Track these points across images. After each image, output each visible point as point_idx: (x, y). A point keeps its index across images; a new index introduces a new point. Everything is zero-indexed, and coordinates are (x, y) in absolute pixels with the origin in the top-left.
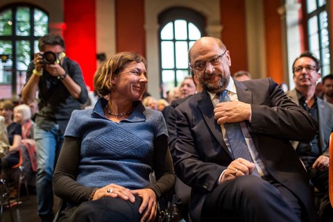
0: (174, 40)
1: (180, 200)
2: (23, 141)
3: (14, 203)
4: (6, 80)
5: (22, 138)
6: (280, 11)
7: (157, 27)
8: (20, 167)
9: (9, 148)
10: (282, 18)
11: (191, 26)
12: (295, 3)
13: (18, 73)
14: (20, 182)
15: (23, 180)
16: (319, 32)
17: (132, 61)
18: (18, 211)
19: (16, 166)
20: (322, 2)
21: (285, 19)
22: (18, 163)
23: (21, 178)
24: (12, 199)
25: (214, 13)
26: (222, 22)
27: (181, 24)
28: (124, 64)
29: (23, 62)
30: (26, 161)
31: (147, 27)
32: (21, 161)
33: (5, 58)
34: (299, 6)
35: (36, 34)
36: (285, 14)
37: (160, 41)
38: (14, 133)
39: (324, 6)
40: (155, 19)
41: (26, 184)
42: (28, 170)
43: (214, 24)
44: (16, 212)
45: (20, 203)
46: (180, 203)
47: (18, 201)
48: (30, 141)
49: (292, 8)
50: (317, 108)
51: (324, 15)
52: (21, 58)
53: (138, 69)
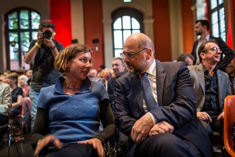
0: (122, 30)
1: (122, 142)
2: (24, 98)
3: (19, 138)
4: (16, 57)
5: (23, 97)
6: (193, 9)
7: (111, 21)
8: (22, 116)
9: (11, 105)
10: (194, 13)
11: (134, 20)
12: (203, 2)
13: (22, 54)
14: (22, 125)
15: (24, 124)
16: (219, 22)
17: (81, 51)
18: (21, 144)
19: (20, 115)
20: (221, 2)
21: (196, 14)
22: (20, 113)
23: (23, 123)
24: (18, 136)
25: (148, 11)
26: (154, 17)
27: (126, 19)
28: (76, 53)
29: (25, 46)
30: (27, 111)
31: (104, 21)
32: (23, 112)
33: (13, 44)
34: (205, 5)
35: (33, 28)
36: (196, 10)
37: (113, 30)
38: (17, 94)
39: (222, 4)
40: (110, 16)
41: (26, 126)
42: (28, 117)
43: (149, 18)
44: (20, 145)
45: (23, 139)
46: (122, 144)
47: (21, 138)
48: (28, 99)
49: (201, 6)
50: (217, 76)
51: (222, 10)
52: (25, 43)
53: (85, 57)
